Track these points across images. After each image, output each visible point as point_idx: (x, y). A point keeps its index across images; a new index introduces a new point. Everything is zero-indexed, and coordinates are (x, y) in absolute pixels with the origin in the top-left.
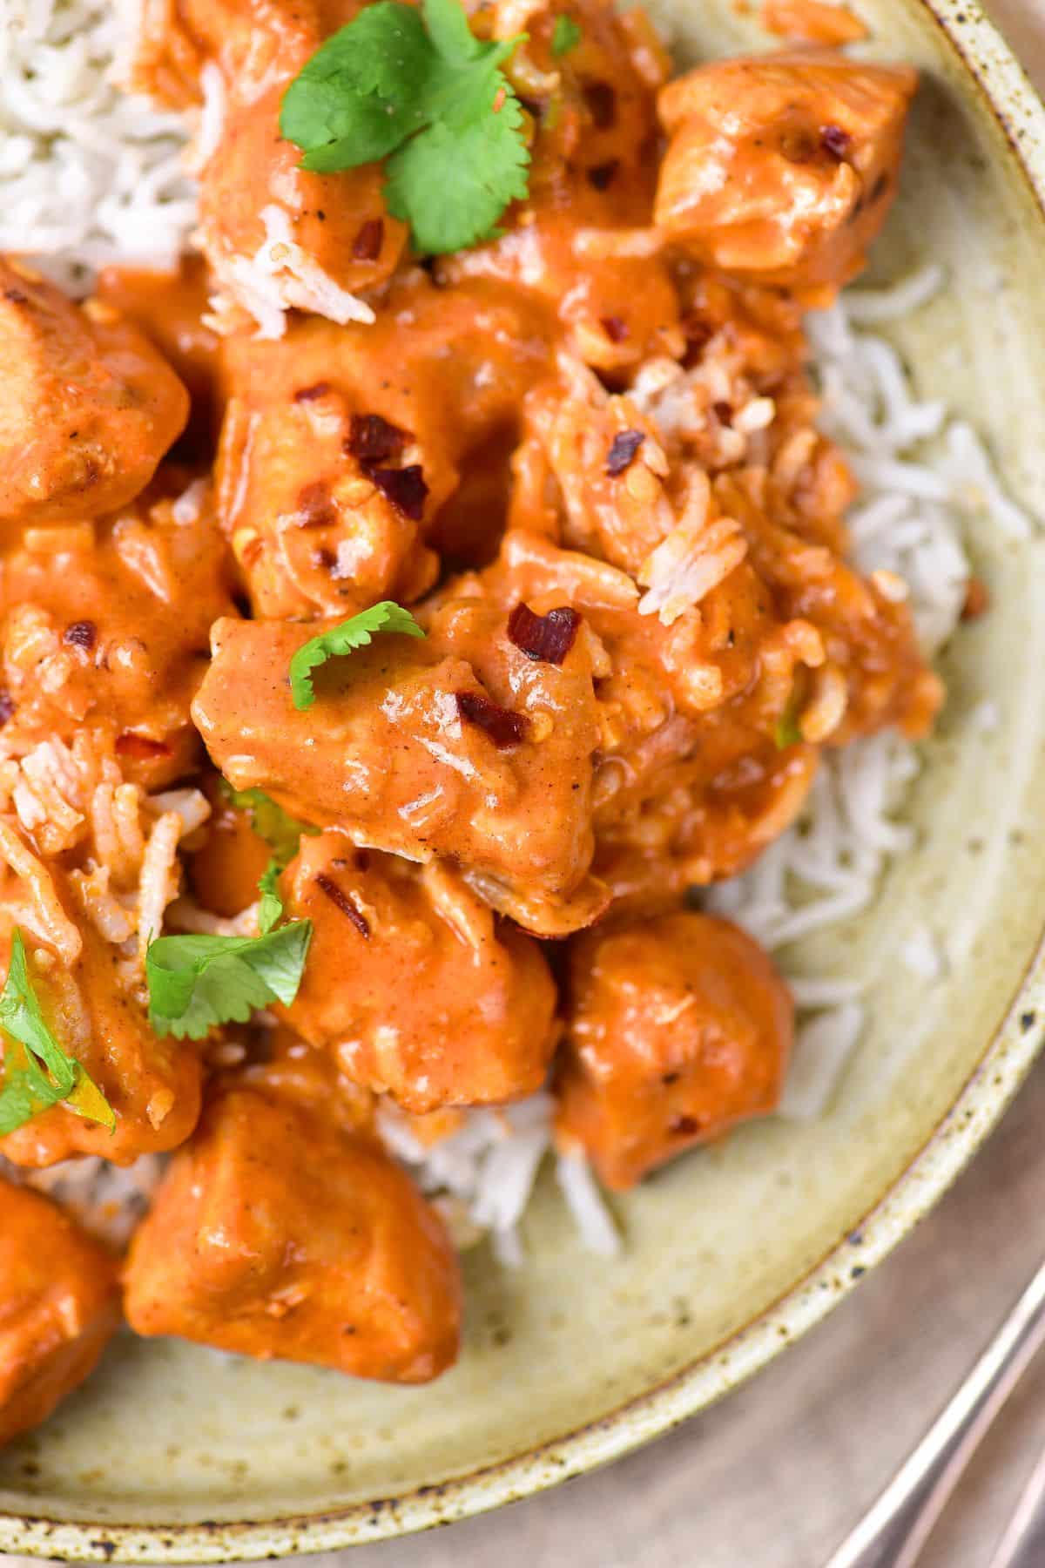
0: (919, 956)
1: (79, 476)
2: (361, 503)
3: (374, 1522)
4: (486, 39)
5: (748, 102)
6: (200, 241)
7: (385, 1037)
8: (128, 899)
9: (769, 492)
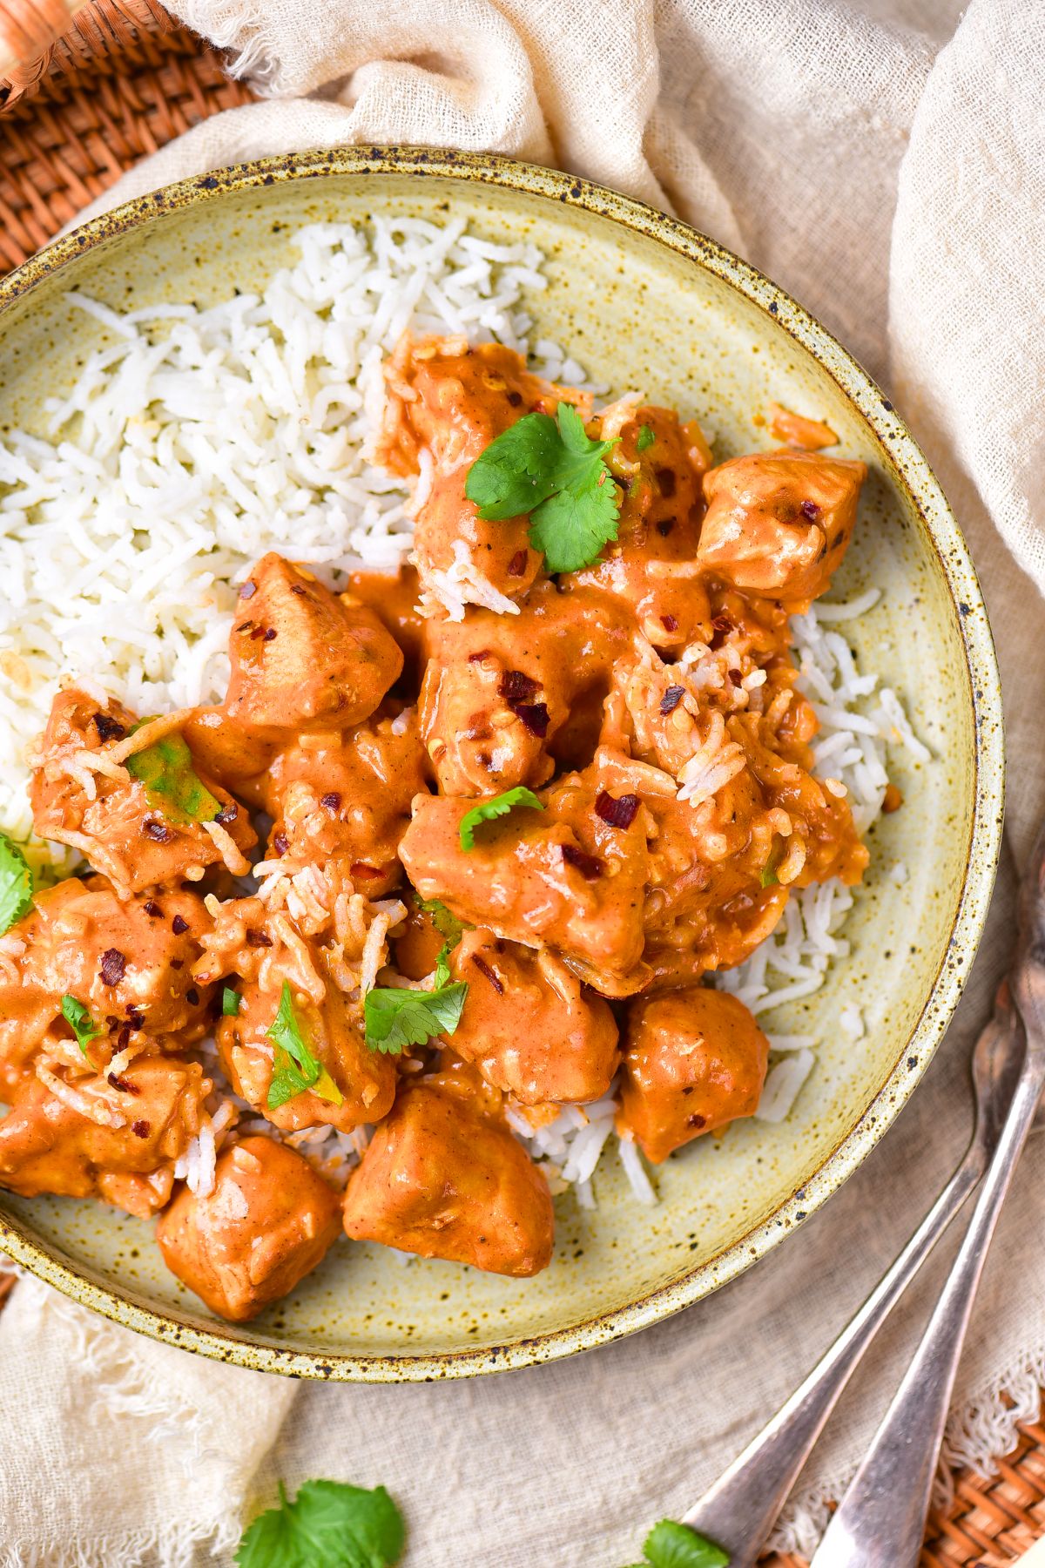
0: (850, 1023)
1: (334, 703)
2: (507, 726)
3: (494, 1361)
4: (595, 440)
5: (757, 485)
6: (413, 559)
7: (511, 1057)
8: (355, 966)
9: (762, 728)
